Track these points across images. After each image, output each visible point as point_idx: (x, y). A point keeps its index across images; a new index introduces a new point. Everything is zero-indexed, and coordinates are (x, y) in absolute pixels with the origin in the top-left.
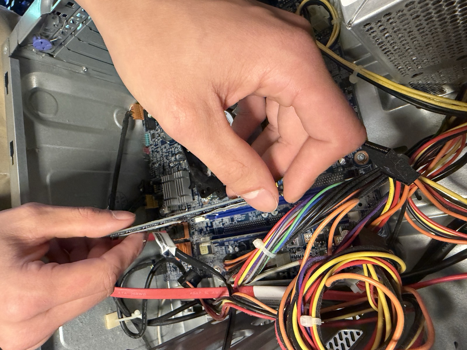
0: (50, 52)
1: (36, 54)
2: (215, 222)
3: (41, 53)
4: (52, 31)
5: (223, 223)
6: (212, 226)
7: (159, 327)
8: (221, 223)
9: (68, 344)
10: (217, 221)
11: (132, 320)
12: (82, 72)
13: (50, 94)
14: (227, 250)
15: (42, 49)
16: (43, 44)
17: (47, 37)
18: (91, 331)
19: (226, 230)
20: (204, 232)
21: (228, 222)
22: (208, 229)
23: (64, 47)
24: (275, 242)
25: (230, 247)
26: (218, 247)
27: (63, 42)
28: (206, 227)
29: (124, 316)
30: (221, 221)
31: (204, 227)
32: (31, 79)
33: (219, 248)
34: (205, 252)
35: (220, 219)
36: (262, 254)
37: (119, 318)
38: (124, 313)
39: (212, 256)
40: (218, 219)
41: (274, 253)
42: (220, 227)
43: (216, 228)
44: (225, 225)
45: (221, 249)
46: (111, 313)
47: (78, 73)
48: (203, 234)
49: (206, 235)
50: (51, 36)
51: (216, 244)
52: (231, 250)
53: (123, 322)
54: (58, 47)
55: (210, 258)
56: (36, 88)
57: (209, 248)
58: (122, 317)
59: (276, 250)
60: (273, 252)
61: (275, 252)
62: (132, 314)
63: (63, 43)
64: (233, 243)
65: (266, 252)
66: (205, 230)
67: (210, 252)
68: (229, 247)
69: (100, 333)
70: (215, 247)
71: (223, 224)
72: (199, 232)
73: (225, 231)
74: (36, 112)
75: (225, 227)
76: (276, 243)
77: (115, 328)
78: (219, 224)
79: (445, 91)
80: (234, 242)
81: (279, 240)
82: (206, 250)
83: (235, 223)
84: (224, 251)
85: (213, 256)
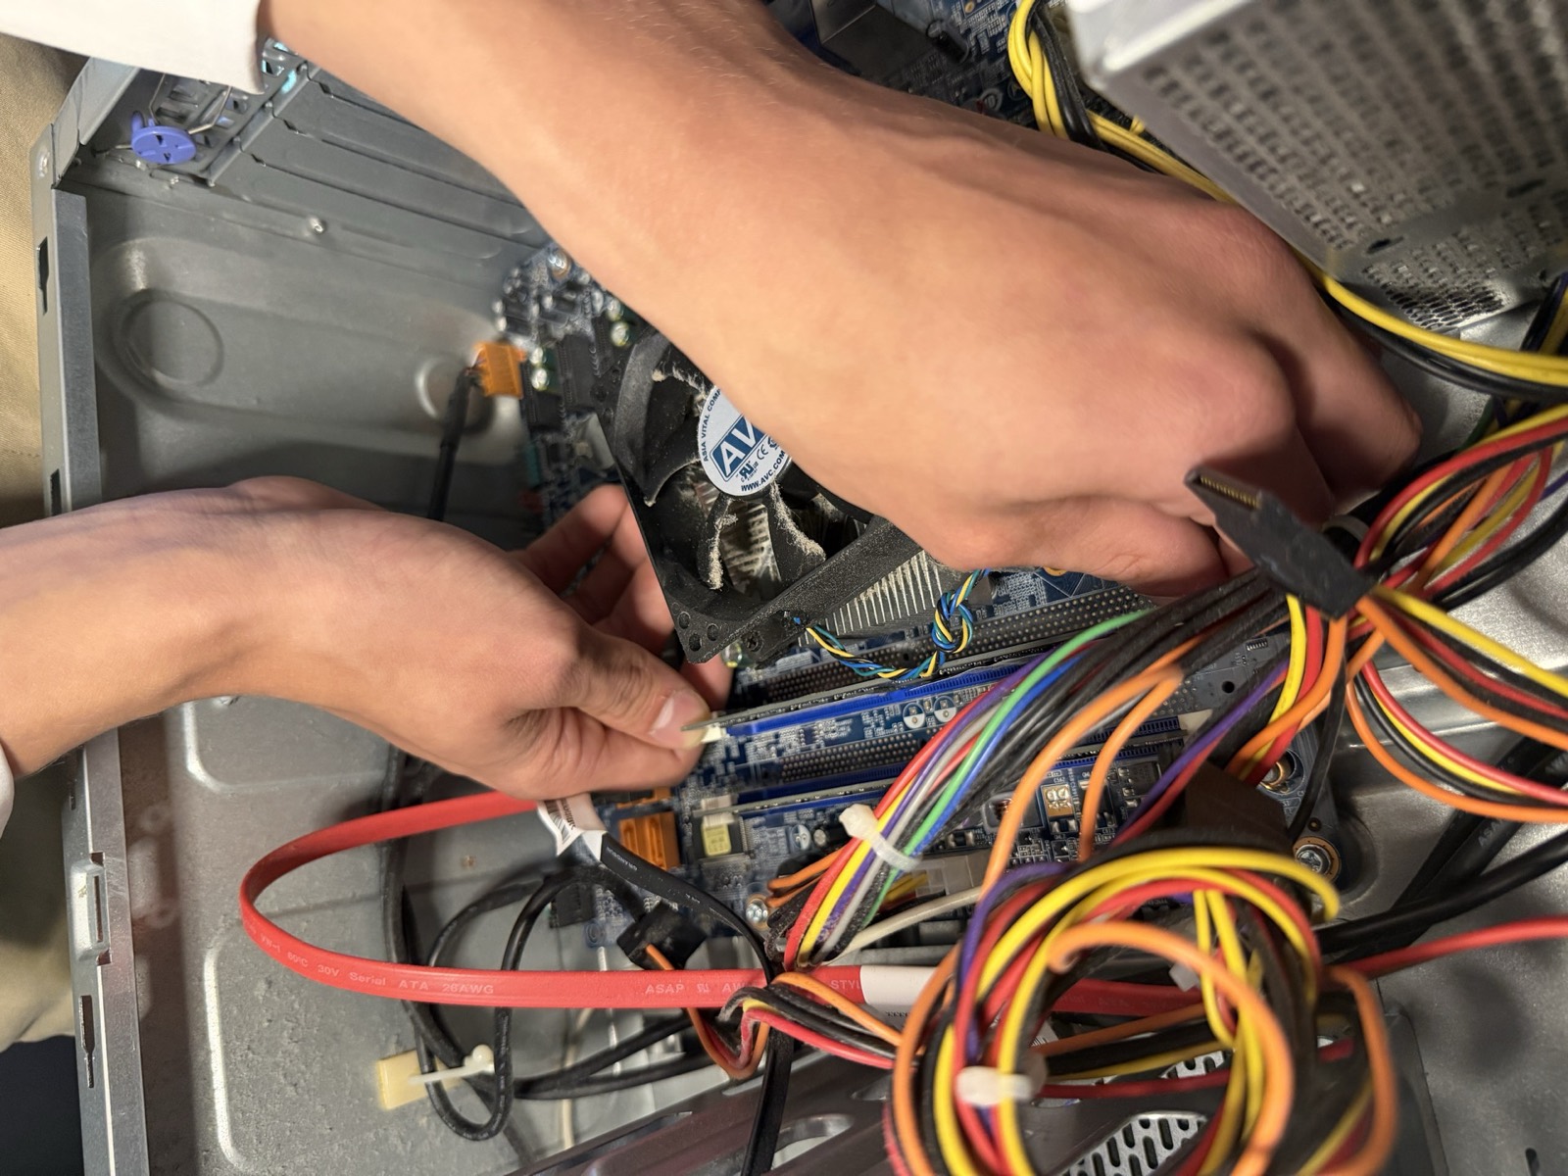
0: (195, 168)
1: (149, 178)
2: (752, 744)
3: (165, 174)
4: (196, 98)
5: (780, 746)
6: (743, 757)
7: (565, 1105)
8: (773, 748)
9: (248, 1157)
10: (760, 739)
11: (467, 1080)
12: (307, 234)
13: (196, 311)
14: (792, 843)
15: (164, 162)
16: (164, 144)
17: (181, 118)
18: (326, 1114)
19: (788, 770)
20: (717, 778)
21: (794, 744)
22: (732, 767)
23: (239, 151)
24: (915, 816)
25: (803, 830)
26: (764, 828)
27: (238, 134)
28: (725, 762)
29: (439, 1066)
30: (773, 740)
31: (718, 762)
32: (129, 260)
33: (766, 833)
34: (721, 846)
35: (771, 733)
36: (871, 856)
37: (423, 1073)
38: (440, 1053)
39: (741, 860)
40: (764, 734)
41: (911, 856)
42: (768, 760)
43: (755, 766)
44: (785, 754)
45: (774, 835)
46: (397, 1055)
47: (294, 238)
48: (713, 785)
49: (726, 789)
50: (193, 117)
51: (757, 821)
52: (803, 838)
53: (438, 1086)
54: (220, 152)
55: (736, 867)
56: (144, 292)
57: (734, 832)
58: (433, 1070)
59: (919, 846)
60: (910, 849)
61: (916, 850)
62: (467, 1061)
63: (237, 139)
64: (812, 816)
65: (885, 851)
66: (720, 771)
67: (737, 846)
68: (797, 831)
69: (358, 1122)
70: (753, 830)
71: (780, 752)
72: (702, 778)
73: (784, 774)
74: (144, 372)
75: (785, 763)
76: (916, 821)
77: (410, 1105)
78: (766, 752)
79: (1496, 299)
80: (815, 813)
81: (927, 808)
82: (721, 840)
83: (819, 747)
84: (782, 843)
85: (747, 860)
